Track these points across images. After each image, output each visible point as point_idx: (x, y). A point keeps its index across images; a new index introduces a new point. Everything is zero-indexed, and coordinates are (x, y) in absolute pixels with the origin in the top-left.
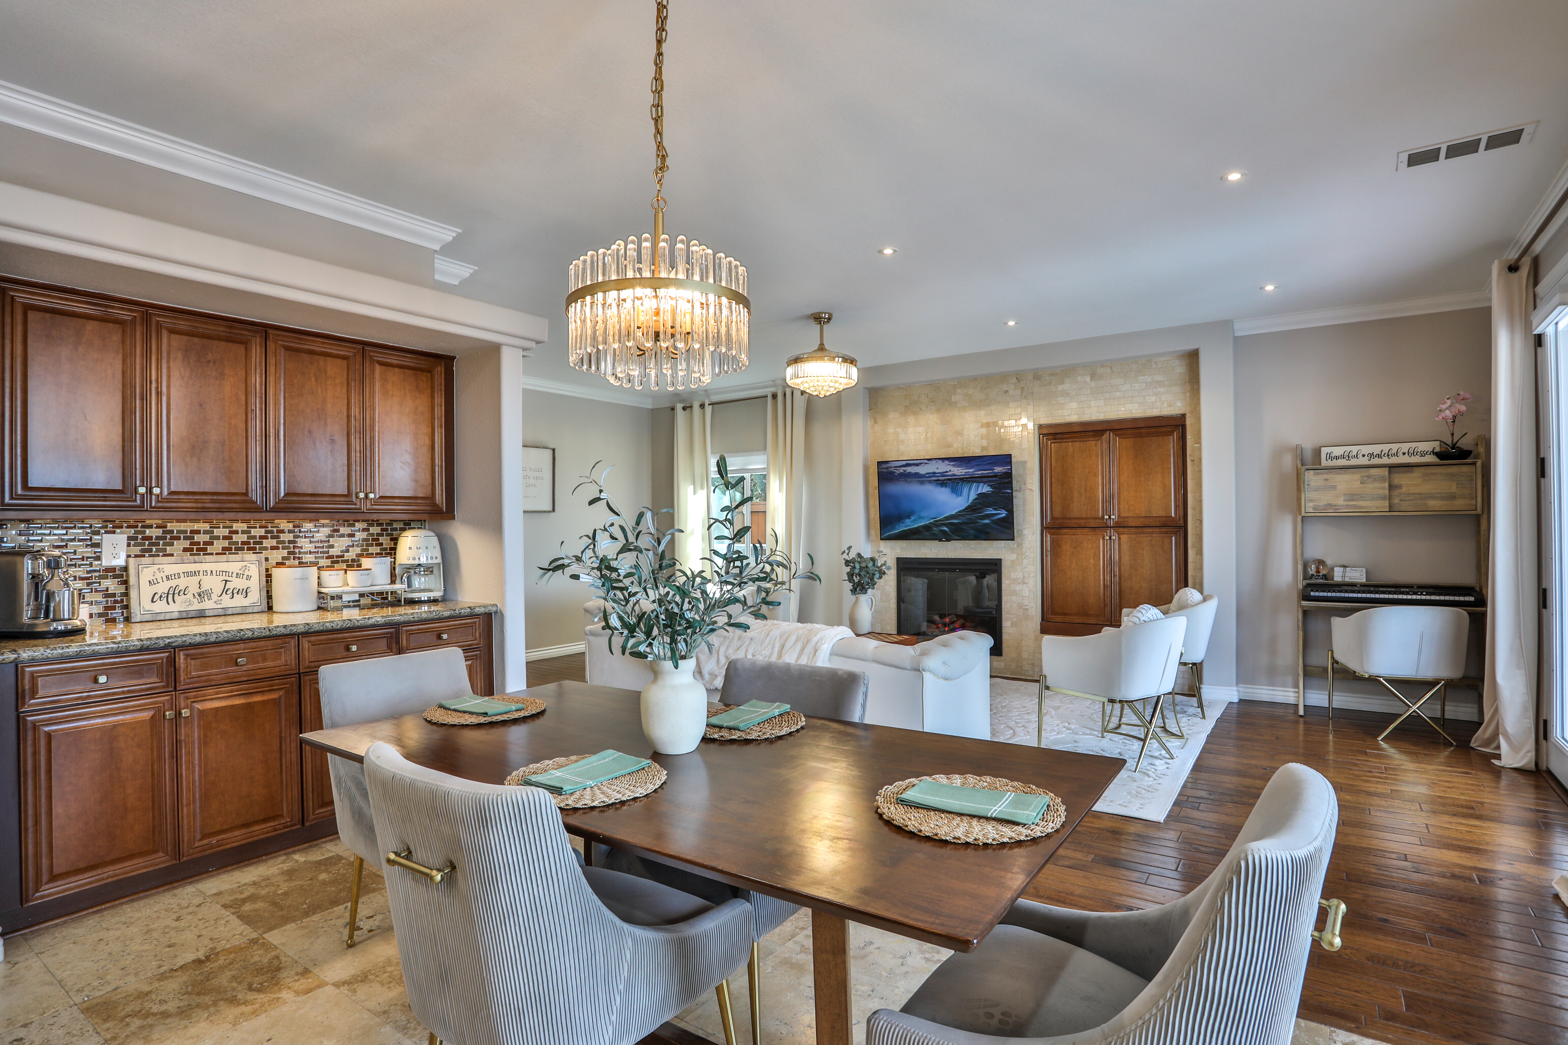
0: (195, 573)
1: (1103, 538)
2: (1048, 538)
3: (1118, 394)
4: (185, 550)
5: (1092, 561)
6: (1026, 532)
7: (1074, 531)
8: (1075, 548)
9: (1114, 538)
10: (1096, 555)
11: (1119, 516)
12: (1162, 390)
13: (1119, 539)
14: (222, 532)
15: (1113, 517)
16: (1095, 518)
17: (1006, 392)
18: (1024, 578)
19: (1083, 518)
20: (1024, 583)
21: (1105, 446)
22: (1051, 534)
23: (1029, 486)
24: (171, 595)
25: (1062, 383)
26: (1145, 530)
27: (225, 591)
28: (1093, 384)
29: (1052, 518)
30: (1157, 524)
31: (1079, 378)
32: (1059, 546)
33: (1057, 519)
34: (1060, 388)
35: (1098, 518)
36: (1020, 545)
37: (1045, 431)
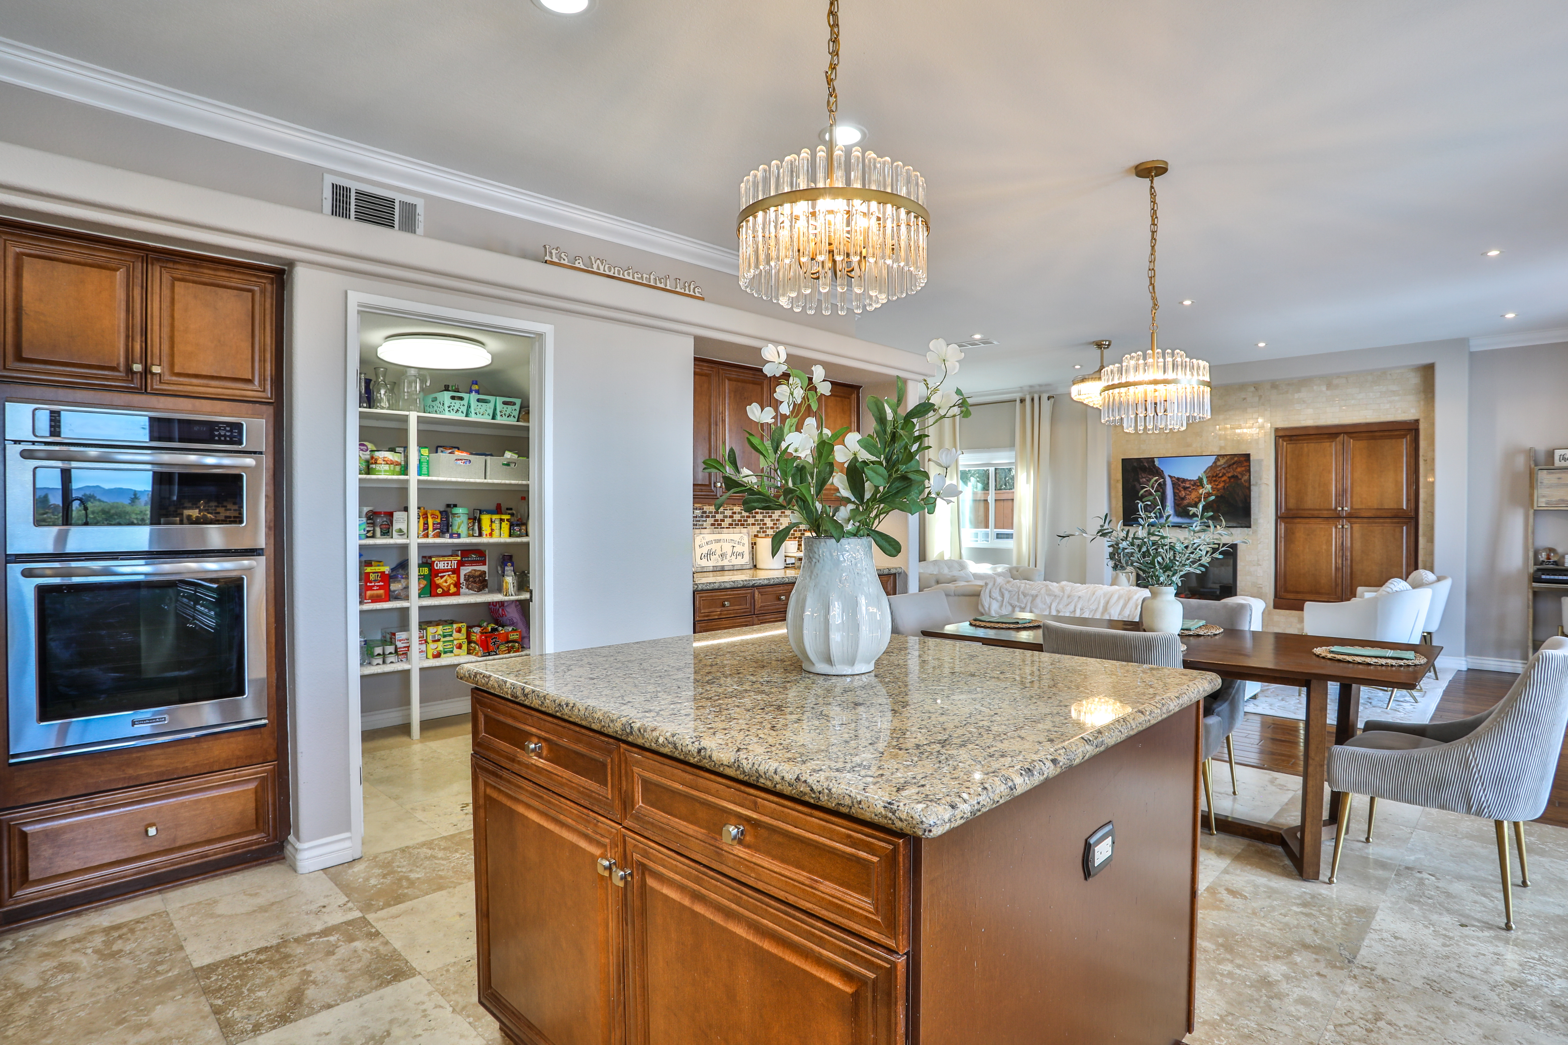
0: (718, 541)
1: (1336, 527)
2: (1282, 526)
3: (1353, 402)
4: (712, 525)
5: (1324, 547)
6: (1261, 521)
7: (1307, 520)
8: (1308, 535)
9: (1346, 526)
10: (1329, 542)
11: (1352, 508)
12: (1397, 398)
13: (1352, 528)
14: (728, 513)
15: (1346, 509)
16: (1328, 510)
17: (1244, 399)
18: (1258, 560)
19: (1317, 510)
20: (1259, 565)
21: (1340, 447)
22: (1286, 523)
23: (1264, 481)
24: (709, 555)
25: (1299, 391)
26: (1377, 520)
27: (733, 553)
28: (1329, 393)
29: (1287, 509)
30: (1389, 515)
31: (1315, 387)
32: (1293, 533)
33: (1291, 510)
34: (1296, 396)
35: (1331, 510)
36: (1255, 532)
37: (1281, 434)
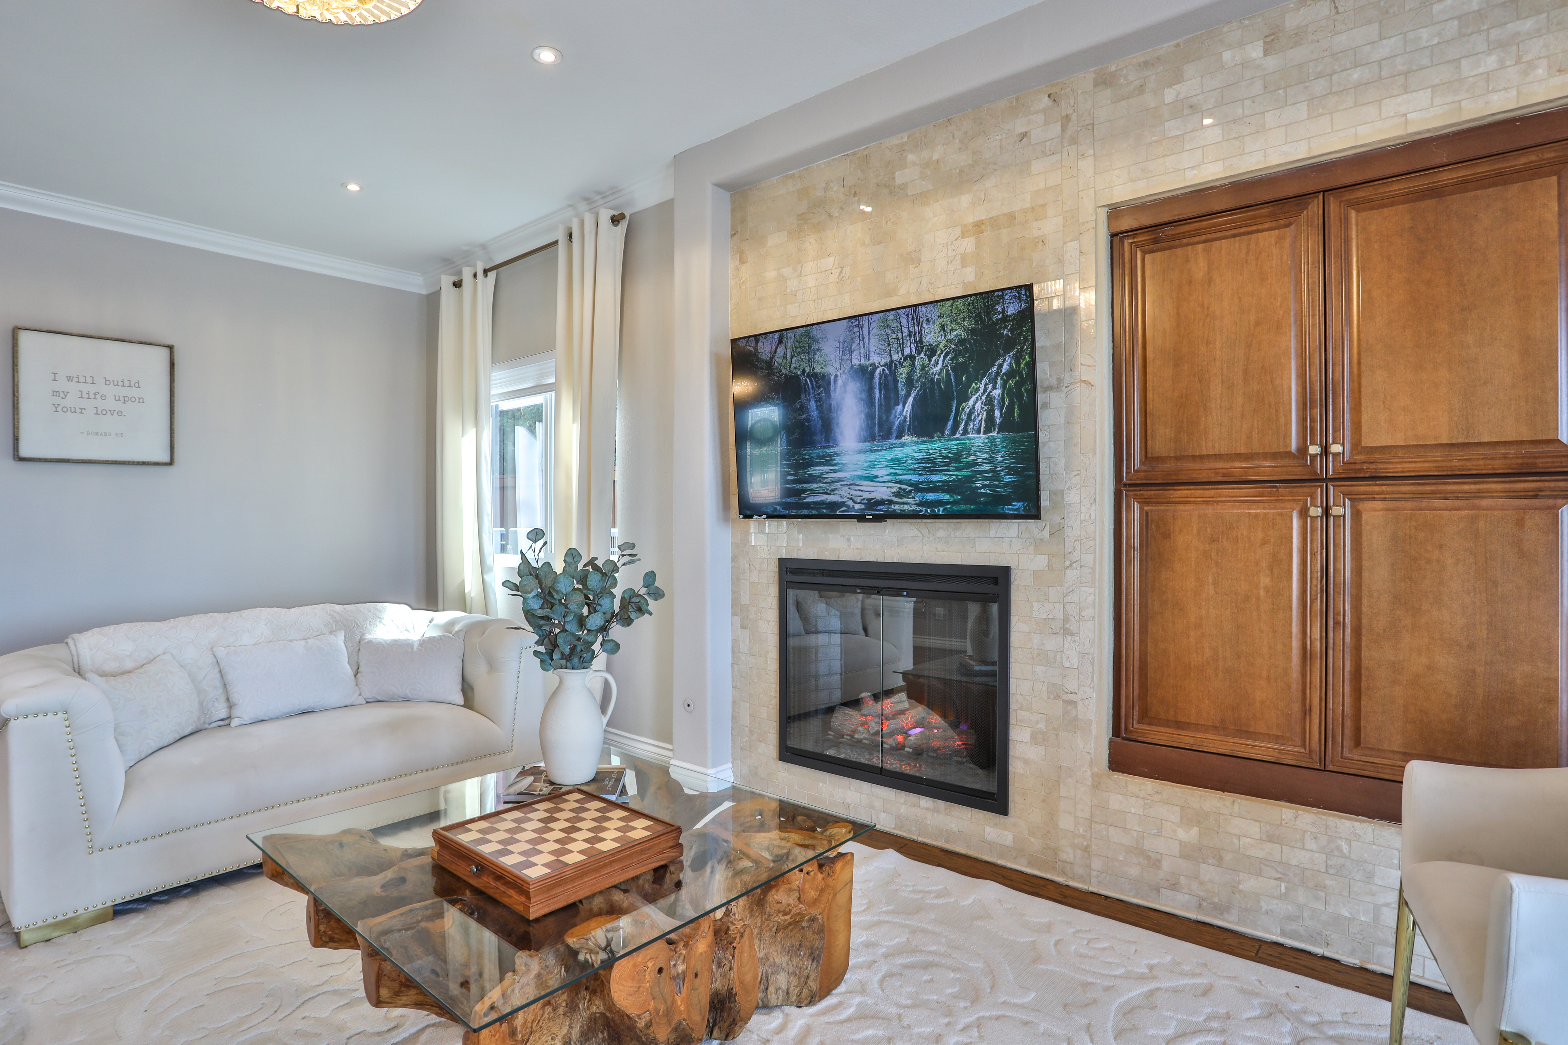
1: (1304, 513)
2: (1135, 513)
3: (1355, 75)
5: (1265, 580)
6: (1072, 497)
7: (1210, 492)
8: (1214, 540)
9: (1336, 511)
10: (1280, 564)
11: (1356, 445)
12: (1529, 24)
13: (1357, 515)
15: (1336, 448)
16: (1275, 456)
17: (1024, 135)
18: (1066, 619)
19: (1239, 457)
20: (1067, 632)
21: (1311, 242)
22: (1144, 502)
23: (1082, 373)
25: (1177, 78)
26: (1451, 487)
28: (1272, 63)
29: (1147, 457)
30: (1499, 465)
31: (1227, 56)
32: (1167, 536)
33: (1159, 459)
34: (1170, 95)
35: (1289, 454)
36: (1057, 532)
37: (1126, 223)
